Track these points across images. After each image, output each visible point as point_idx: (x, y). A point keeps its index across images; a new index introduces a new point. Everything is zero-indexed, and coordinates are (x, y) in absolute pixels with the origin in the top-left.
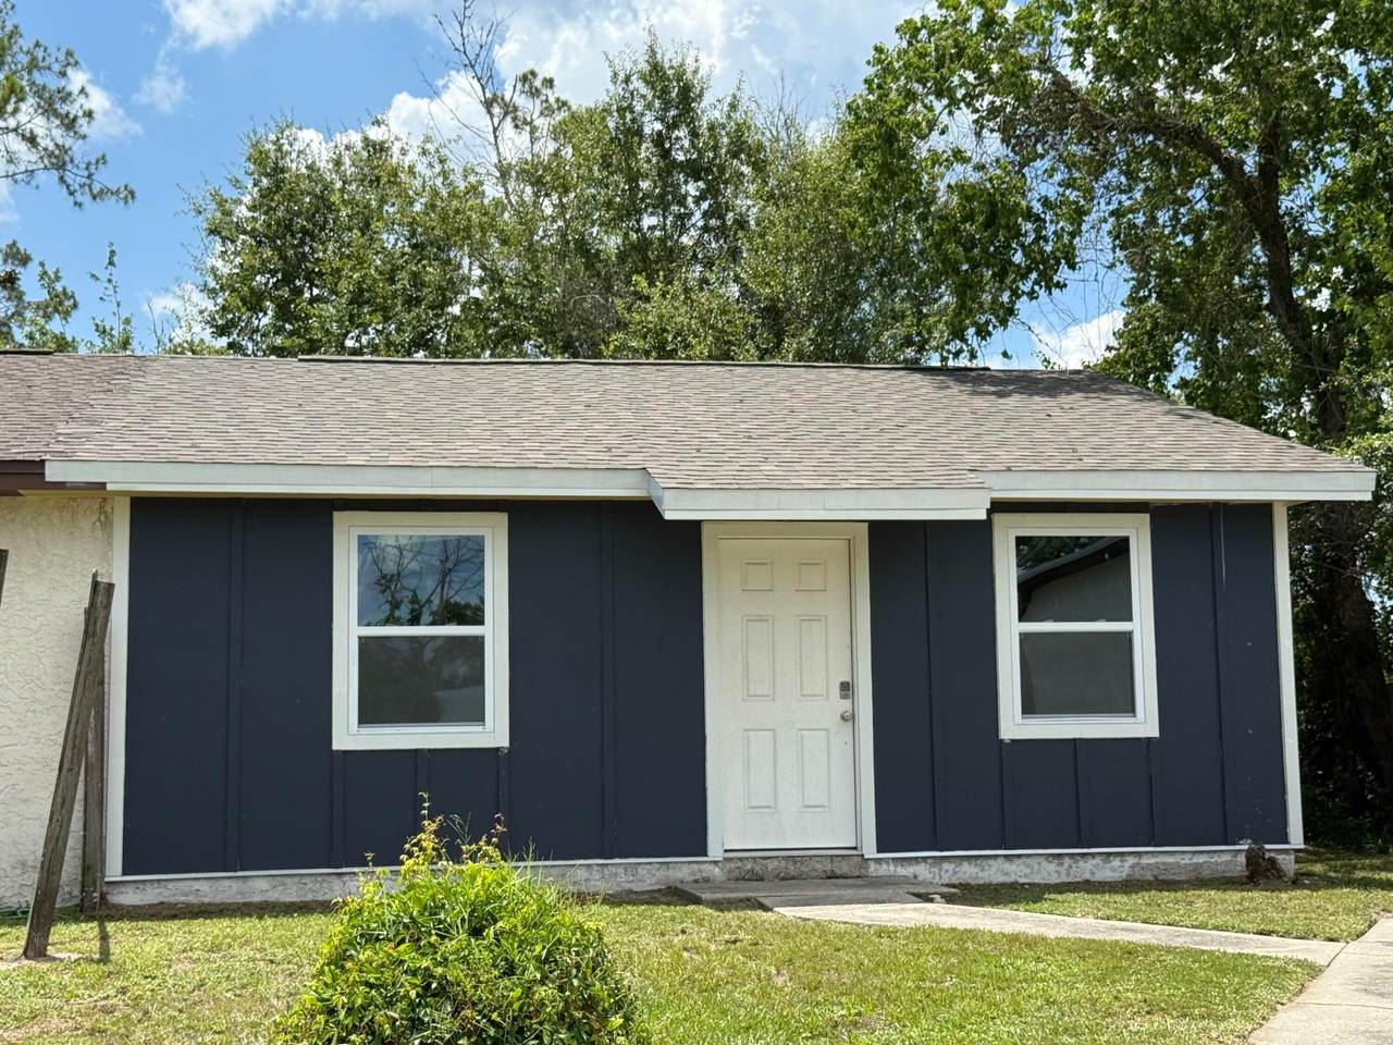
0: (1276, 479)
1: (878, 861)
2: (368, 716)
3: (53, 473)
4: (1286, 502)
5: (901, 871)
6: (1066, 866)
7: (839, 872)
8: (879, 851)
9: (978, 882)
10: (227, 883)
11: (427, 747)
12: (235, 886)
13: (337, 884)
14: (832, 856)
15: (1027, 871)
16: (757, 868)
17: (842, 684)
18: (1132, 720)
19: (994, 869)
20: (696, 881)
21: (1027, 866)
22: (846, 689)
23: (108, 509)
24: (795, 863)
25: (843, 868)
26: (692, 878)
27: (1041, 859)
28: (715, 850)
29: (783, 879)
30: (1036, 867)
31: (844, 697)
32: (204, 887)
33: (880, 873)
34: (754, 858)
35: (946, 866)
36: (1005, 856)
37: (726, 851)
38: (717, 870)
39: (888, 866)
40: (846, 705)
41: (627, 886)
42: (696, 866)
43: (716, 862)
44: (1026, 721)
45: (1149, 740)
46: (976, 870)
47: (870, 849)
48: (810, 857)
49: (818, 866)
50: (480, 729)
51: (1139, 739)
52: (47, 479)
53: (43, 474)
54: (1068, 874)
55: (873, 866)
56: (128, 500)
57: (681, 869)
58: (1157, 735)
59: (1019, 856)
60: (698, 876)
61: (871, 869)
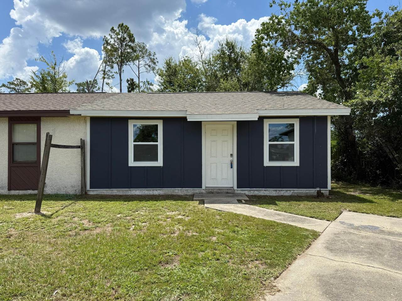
0: (328, 110)
1: (237, 190)
2: (135, 160)
3: (71, 113)
4: (330, 115)
5: (242, 192)
6: (278, 192)
7: (229, 192)
8: (237, 188)
9: (258, 195)
10: (109, 191)
11: (147, 166)
12: (111, 192)
13: (130, 192)
14: (227, 189)
15: (269, 193)
16: (212, 191)
17: (231, 154)
18: (293, 162)
19: (262, 192)
20: (200, 193)
21: (269, 192)
22: (232, 155)
23: (86, 119)
24: (220, 190)
25: (230, 191)
26: (199, 192)
27: (272, 191)
28: (203, 187)
29: (217, 193)
30: (271, 192)
31: (231, 157)
32: (105, 192)
33: (238, 192)
34: (212, 189)
35: (251, 191)
36: (264, 190)
37: (206, 187)
38: (204, 191)
39: (240, 191)
40: (232, 158)
41: (186, 194)
42: (200, 190)
43: (204, 189)
44: (270, 162)
45: (297, 167)
46: (258, 192)
47: (235, 188)
48: (223, 189)
49: (225, 191)
50: (157, 162)
51: (295, 166)
52: (71, 114)
53: (70, 113)
54: (278, 194)
55: (236, 191)
56: (89, 118)
57: (197, 190)
58: (299, 165)
59: (267, 190)
60: (200, 192)
61: (236, 192)
